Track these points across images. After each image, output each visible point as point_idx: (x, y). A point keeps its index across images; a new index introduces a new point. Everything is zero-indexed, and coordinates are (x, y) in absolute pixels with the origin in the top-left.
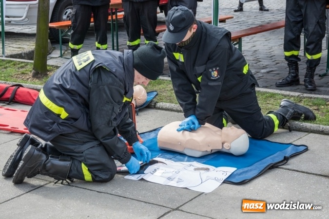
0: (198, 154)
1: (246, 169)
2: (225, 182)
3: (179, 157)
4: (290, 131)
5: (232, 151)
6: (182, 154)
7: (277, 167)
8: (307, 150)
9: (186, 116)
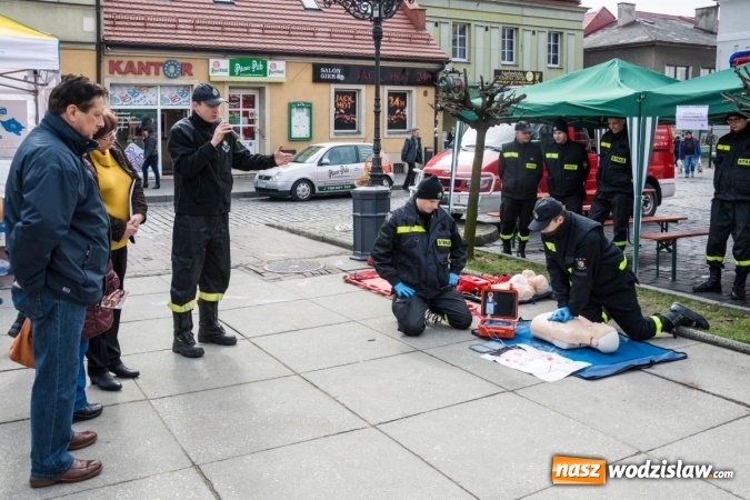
0: (565, 346)
1: (603, 366)
2: (572, 374)
3: (546, 347)
4: (675, 337)
5: (600, 348)
6: (551, 344)
7: (640, 370)
8: (685, 357)
9: (560, 306)
